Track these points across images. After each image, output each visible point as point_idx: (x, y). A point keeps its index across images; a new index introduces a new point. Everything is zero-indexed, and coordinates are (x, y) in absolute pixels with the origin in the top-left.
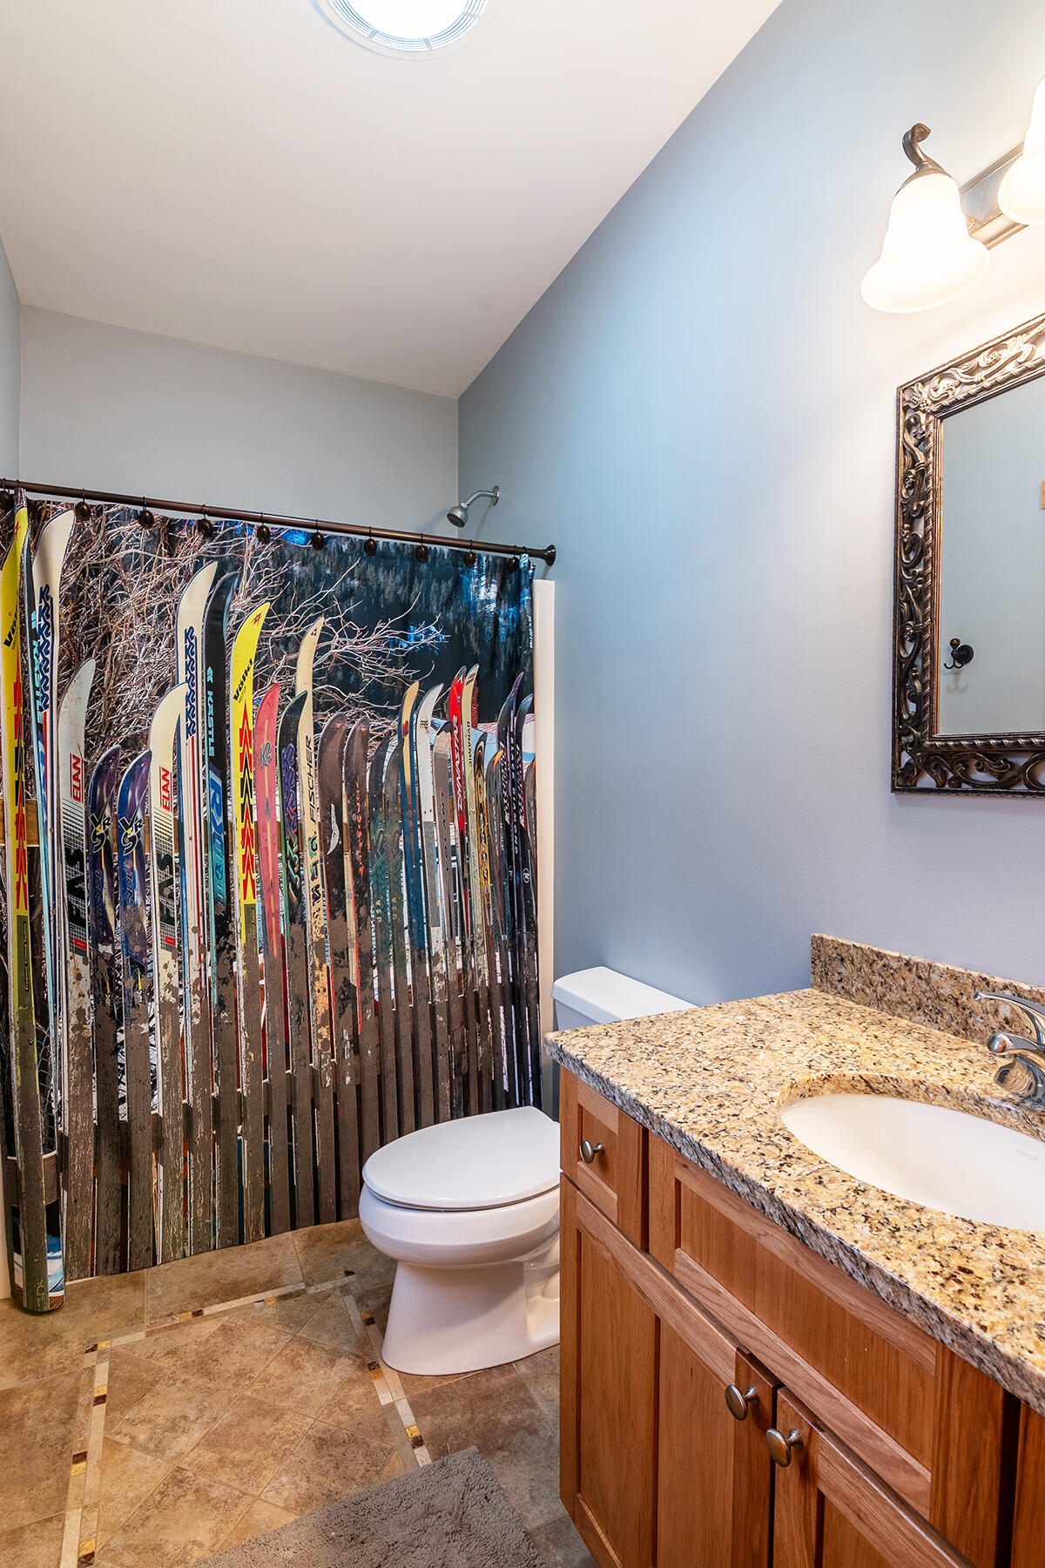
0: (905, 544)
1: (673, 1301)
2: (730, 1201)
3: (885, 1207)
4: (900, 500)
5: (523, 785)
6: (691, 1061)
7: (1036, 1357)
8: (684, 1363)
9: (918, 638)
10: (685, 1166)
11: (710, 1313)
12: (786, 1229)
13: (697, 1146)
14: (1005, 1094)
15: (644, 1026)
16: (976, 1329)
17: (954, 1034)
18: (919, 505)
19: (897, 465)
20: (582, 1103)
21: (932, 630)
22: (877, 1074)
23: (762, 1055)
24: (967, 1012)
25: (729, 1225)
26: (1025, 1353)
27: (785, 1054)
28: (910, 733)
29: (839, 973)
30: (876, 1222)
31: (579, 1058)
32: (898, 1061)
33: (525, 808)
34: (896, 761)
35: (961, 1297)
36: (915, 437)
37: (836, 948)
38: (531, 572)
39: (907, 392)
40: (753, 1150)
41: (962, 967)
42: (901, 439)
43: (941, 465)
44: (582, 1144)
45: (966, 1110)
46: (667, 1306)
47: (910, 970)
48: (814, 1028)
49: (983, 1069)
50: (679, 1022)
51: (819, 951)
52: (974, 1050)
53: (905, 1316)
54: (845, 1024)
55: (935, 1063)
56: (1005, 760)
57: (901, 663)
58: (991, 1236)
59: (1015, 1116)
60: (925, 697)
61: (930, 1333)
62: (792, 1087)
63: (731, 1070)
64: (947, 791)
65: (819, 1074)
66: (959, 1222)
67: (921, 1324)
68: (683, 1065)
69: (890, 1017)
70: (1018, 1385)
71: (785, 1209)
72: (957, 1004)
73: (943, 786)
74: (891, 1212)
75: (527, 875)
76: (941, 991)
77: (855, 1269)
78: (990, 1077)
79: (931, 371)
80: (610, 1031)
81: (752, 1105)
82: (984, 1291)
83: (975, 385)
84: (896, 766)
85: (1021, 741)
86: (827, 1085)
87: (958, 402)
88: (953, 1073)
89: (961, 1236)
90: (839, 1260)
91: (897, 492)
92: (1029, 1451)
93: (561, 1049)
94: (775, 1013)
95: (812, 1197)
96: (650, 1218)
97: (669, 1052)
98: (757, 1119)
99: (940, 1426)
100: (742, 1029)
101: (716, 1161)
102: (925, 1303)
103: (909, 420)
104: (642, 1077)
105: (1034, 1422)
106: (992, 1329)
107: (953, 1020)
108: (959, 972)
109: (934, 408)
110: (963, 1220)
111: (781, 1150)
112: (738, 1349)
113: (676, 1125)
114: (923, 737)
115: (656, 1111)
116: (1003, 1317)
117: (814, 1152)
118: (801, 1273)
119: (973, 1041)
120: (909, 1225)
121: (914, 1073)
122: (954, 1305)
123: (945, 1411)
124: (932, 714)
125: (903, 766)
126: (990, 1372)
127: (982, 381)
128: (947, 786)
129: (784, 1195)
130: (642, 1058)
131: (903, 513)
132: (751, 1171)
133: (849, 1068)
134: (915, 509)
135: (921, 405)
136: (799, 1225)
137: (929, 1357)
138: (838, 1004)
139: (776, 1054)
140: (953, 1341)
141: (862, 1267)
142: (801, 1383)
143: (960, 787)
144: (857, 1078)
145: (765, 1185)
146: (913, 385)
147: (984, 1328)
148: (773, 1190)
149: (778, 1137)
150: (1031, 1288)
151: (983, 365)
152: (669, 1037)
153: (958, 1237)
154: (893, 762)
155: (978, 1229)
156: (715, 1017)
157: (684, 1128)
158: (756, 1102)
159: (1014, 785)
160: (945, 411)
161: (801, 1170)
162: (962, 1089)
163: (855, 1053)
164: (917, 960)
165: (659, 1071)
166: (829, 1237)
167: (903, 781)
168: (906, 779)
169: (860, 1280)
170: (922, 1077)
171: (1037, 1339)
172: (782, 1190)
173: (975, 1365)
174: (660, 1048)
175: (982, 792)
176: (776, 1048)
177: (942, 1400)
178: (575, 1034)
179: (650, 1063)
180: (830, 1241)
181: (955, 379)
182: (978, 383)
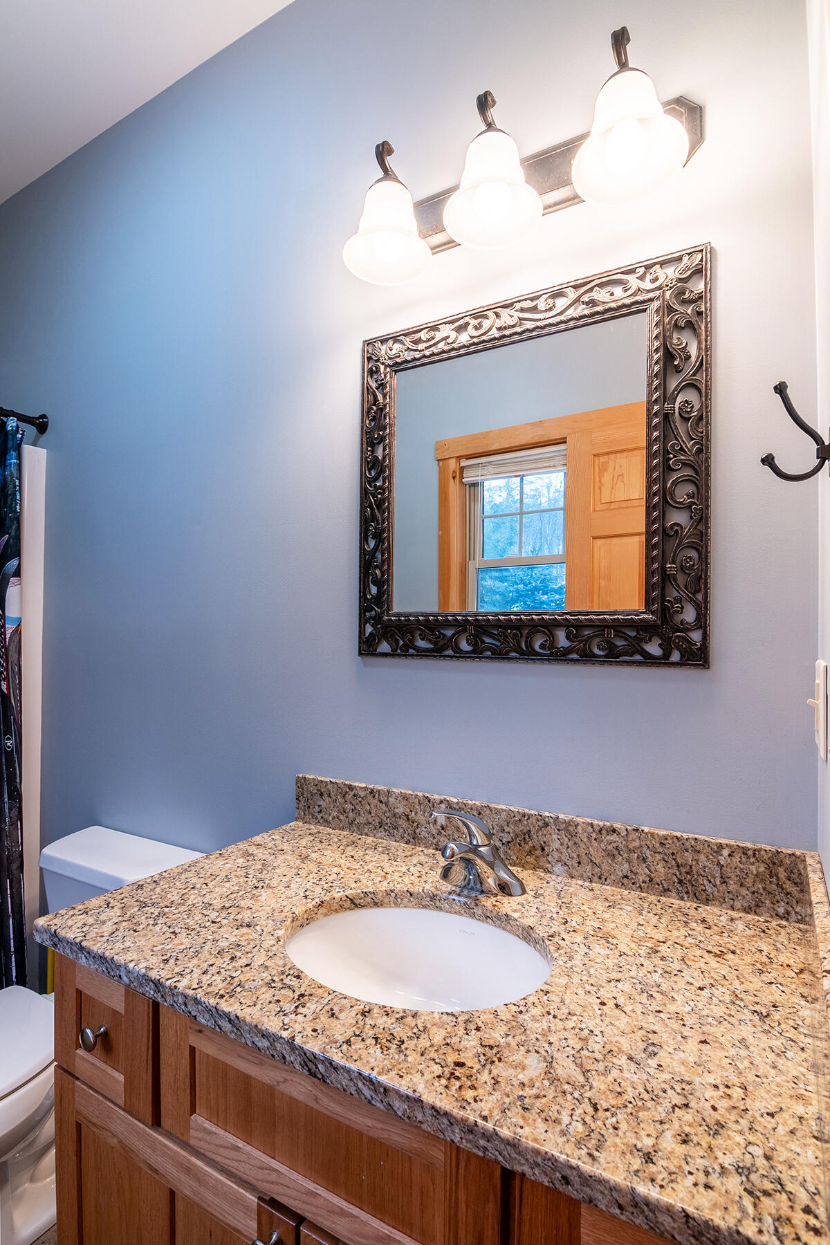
0: (368, 463)
1: (189, 1170)
2: (249, 1057)
3: (390, 1021)
4: (365, 428)
5: (6, 650)
6: (198, 917)
7: (527, 1131)
8: (202, 1228)
9: (378, 536)
10: (200, 1031)
11: (230, 1171)
12: (307, 1073)
13: (214, 1010)
14: (450, 887)
15: (148, 888)
16: (480, 1121)
17: (406, 843)
18: (379, 434)
19: (363, 400)
20: (81, 987)
21: (389, 531)
22: (359, 891)
23: (264, 895)
24: (415, 824)
25: (246, 1079)
26: (519, 1130)
27: (283, 890)
28: (372, 609)
29: (319, 806)
30: (384, 1041)
31: (78, 940)
32: (373, 876)
33: (8, 673)
34: (362, 632)
35: (463, 1093)
36: (376, 381)
37: (317, 785)
38: (19, 436)
39: (370, 346)
40: (269, 999)
41: (411, 790)
42: (365, 381)
43: (395, 406)
44: (82, 1032)
45: (424, 907)
46: (183, 1177)
47: (374, 797)
48: (304, 858)
49: (430, 869)
50: (183, 876)
51: (303, 789)
52: (423, 855)
53: (420, 1127)
54: (327, 849)
55: (398, 871)
56: (439, 632)
57: (365, 555)
58: (470, 1023)
59: (459, 904)
60: (384, 582)
61: (442, 1136)
62: (293, 921)
63: (239, 917)
64: (399, 655)
65: (314, 903)
66: (445, 1017)
67: (434, 1131)
68: (191, 923)
69: (360, 837)
70: (516, 1162)
71: (305, 1054)
72: (408, 819)
73: (396, 651)
74: (394, 1026)
75: (9, 743)
76: (397, 811)
77: (374, 1096)
78: (436, 875)
79: (388, 335)
80: (112, 901)
81: (262, 950)
82: (476, 1079)
83: (418, 352)
84: (362, 636)
85: (450, 618)
86: (321, 910)
87: (406, 361)
88: (412, 878)
89: (449, 1031)
90: (359, 1091)
91: (362, 422)
92: (524, 1212)
93: (55, 934)
94: (269, 850)
95: (328, 1033)
96: (162, 1092)
97: (176, 911)
98: (268, 963)
99: (450, 1213)
100: (243, 873)
101: (235, 1021)
102: (437, 1111)
103: (372, 368)
104: (150, 946)
105: (527, 1186)
106: (491, 1116)
107: (405, 832)
108: (409, 794)
109: (391, 362)
110: (448, 1014)
111: (294, 991)
112: (259, 1198)
113: (191, 993)
114: (382, 613)
115: (168, 983)
116: (495, 1101)
117: (323, 984)
118: (321, 1109)
119: (420, 847)
120: (410, 1034)
121: (385, 884)
122: (459, 1104)
123: (453, 1198)
124: (388, 595)
125: (367, 635)
126: (493, 1157)
127: (423, 350)
128: (399, 651)
129: (304, 1040)
130: (149, 925)
131: (367, 438)
132: (270, 1023)
133: (337, 890)
134: (376, 436)
135: (381, 359)
136: (320, 1067)
137: (438, 1155)
138: (319, 832)
139: (276, 891)
140: (461, 1138)
141: (380, 1092)
142: (324, 1213)
143: (408, 651)
144: (344, 898)
145: (285, 1034)
146: (375, 342)
147: (485, 1118)
148: (293, 1038)
149: (289, 977)
150: (507, 1063)
151: (424, 339)
152: (174, 896)
153: (447, 1033)
154: (360, 632)
155: (460, 1019)
156: (219, 865)
157: (200, 994)
158: (265, 945)
159: (444, 650)
160: (399, 367)
161: (314, 1006)
162: (421, 891)
163: (339, 876)
164: (379, 788)
165: (168, 935)
166: (349, 1071)
167: (367, 647)
168: (370, 646)
169: (378, 1105)
170: (391, 886)
171: (522, 1111)
172: (301, 1035)
173: (481, 1154)
174: (166, 910)
175: (423, 655)
176: (275, 885)
177: (451, 1189)
178: (71, 913)
179: (157, 928)
180: (350, 1075)
181: (404, 345)
182: (420, 351)
